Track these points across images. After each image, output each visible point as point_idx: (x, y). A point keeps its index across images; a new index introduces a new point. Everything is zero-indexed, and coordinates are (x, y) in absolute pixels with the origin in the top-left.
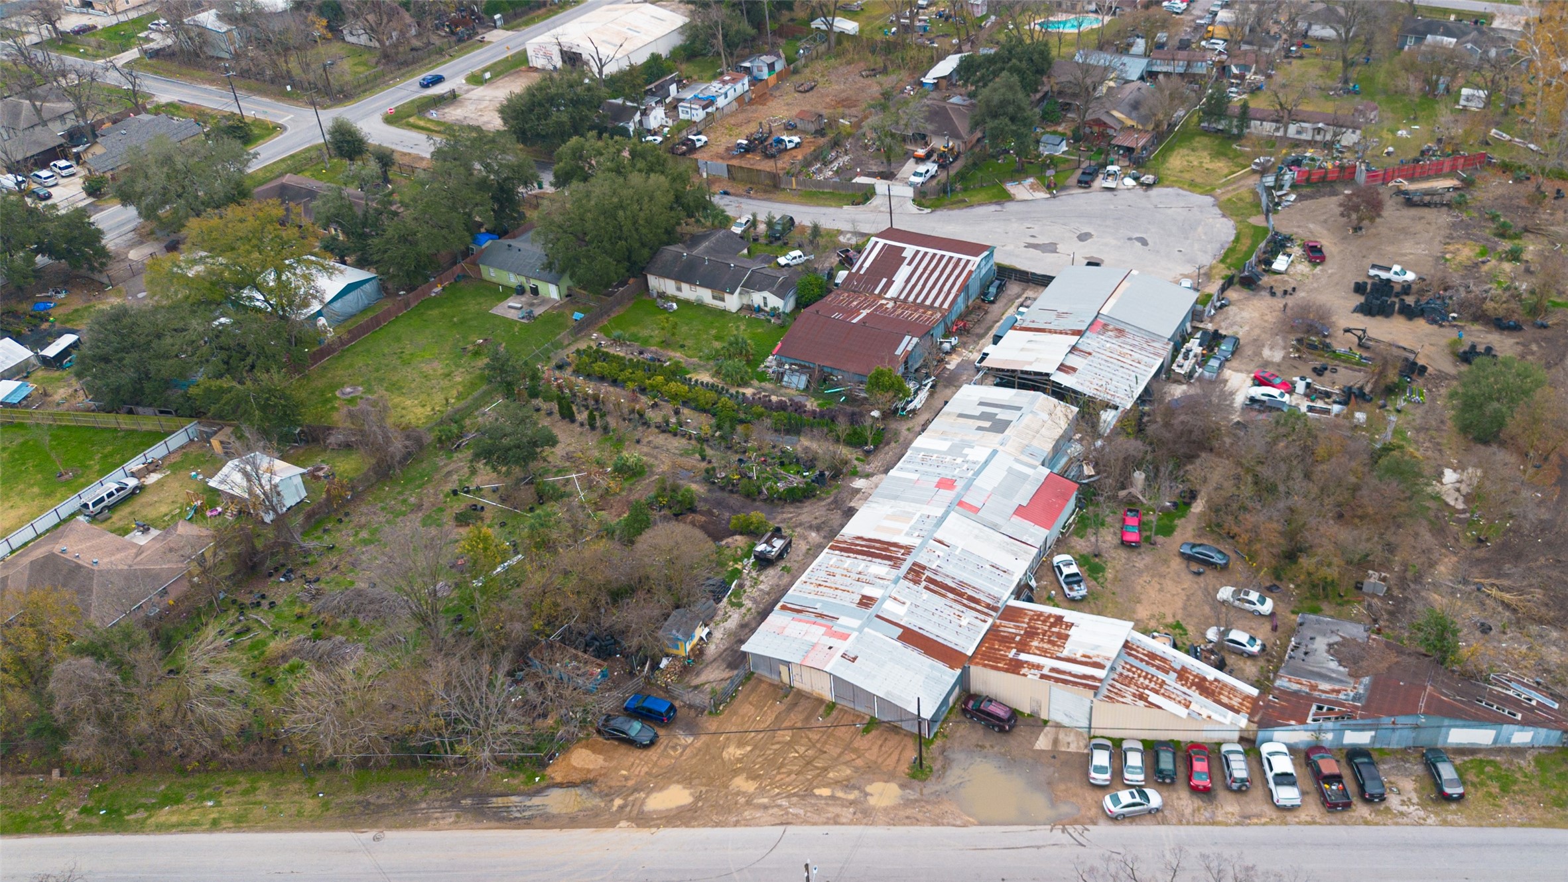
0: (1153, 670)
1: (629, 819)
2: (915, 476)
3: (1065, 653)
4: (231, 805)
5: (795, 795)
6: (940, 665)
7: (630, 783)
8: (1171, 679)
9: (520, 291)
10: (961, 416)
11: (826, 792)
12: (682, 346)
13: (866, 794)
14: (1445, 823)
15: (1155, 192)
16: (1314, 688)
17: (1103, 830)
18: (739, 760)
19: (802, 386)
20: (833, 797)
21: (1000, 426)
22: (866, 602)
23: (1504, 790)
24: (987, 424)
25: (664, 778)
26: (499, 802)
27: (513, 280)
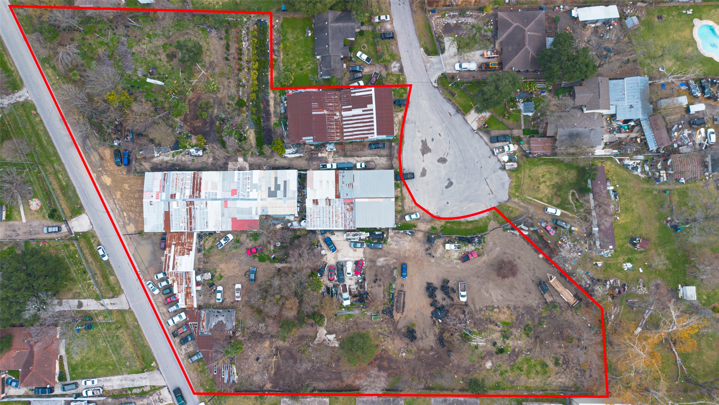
0: (184, 280)
2: (236, 180)
3: (176, 257)
5: (121, 208)
6: (163, 226)
7: (106, 168)
11: (125, 214)
12: (287, 55)
13: (129, 225)
16: (203, 321)
18: (125, 189)
19: (282, 112)
20: (124, 217)
21: (272, 195)
22: (173, 196)
23: (201, 372)
24: (272, 190)
25: (112, 175)
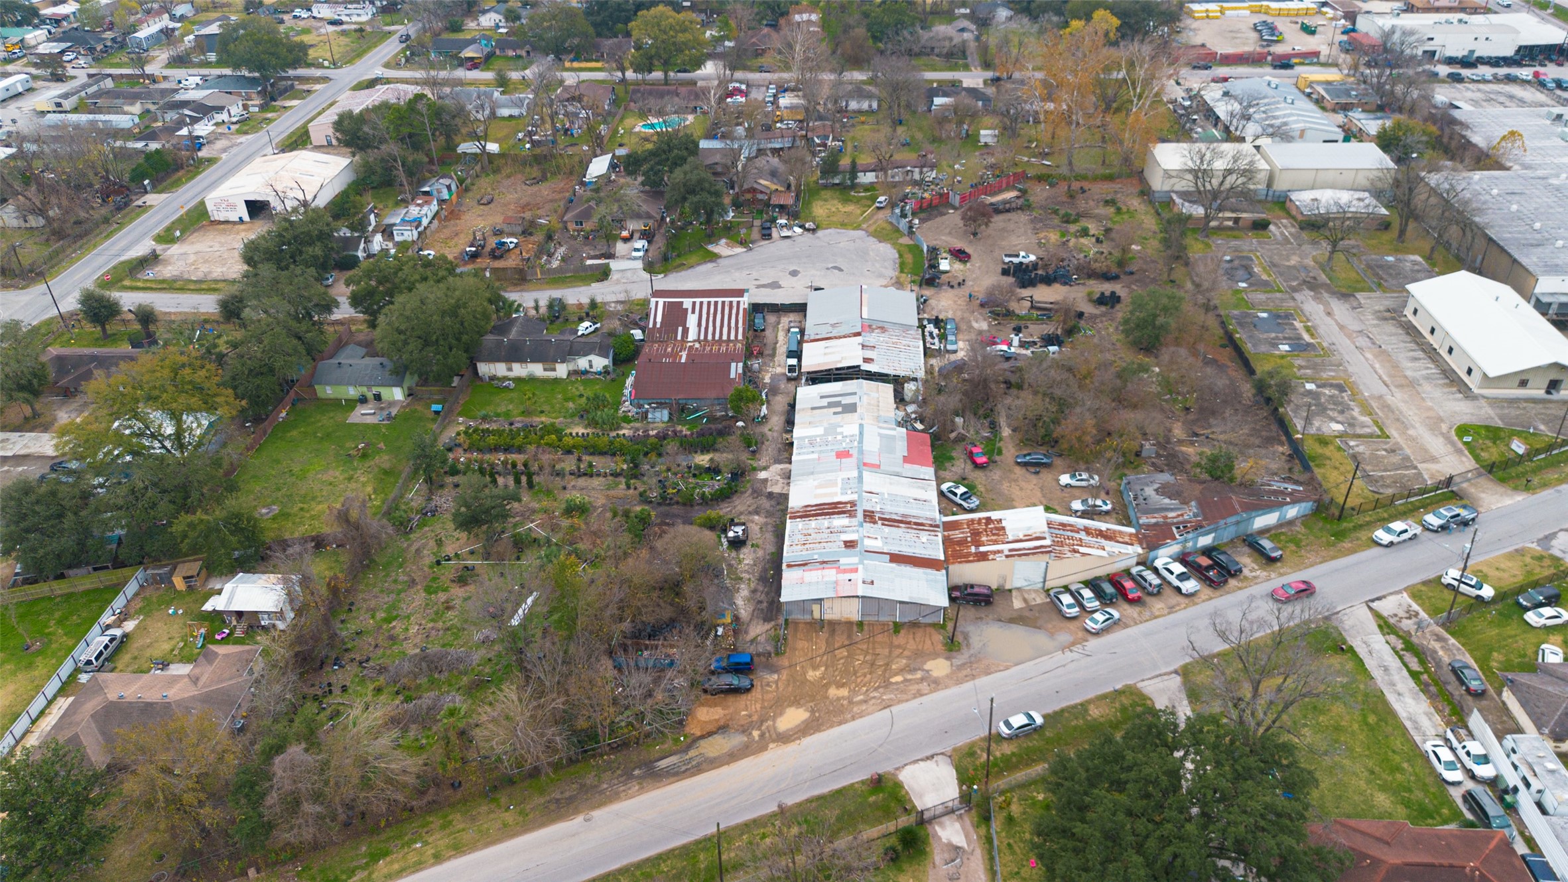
0: (1069, 533)
1: (773, 741)
2: (815, 456)
3: (1011, 538)
4: (439, 840)
5: (879, 687)
6: (929, 571)
7: (755, 718)
8: (1083, 535)
9: (362, 400)
10: (813, 409)
11: (899, 679)
12: (542, 412)
13: (928, 671)
14: (1281, 575)
15: (820, 233)
16: (1166, 517)
17: (1093, 643)
18: (823, 678)
19: (666, 418)
20: (906, 680)
21: (851, 408)
22: (850, 545)
23: (1298, 545)
24: (840, 409)
25: (779, 705)
26: (663, 764)
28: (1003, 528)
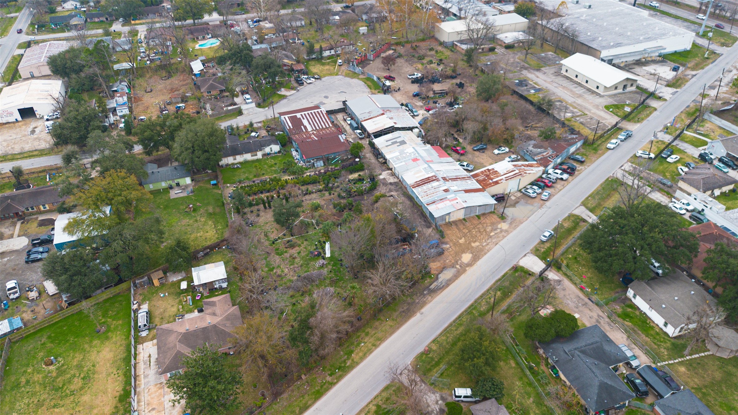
0: (519, 168)
1: (467, 267)
2: (404, 163)
4: (369, 341)
5: (488, 238)
7: (453, 262)
9: (171, 187)
10: (387, 146)
11: (493, 233)
12: (263, 174)
14: (588, 166)
15: (323, 79)
16: (544, 155)
17: (548, 204)
18: (466, 241)
19: (323, 165)
20: (496, 233)
21: (403, 143)
22: (446, 191)
24: (399, 144)
25: (458, 255)
26: (432, 287)
27: (164, 185)
28: (496, 171)
